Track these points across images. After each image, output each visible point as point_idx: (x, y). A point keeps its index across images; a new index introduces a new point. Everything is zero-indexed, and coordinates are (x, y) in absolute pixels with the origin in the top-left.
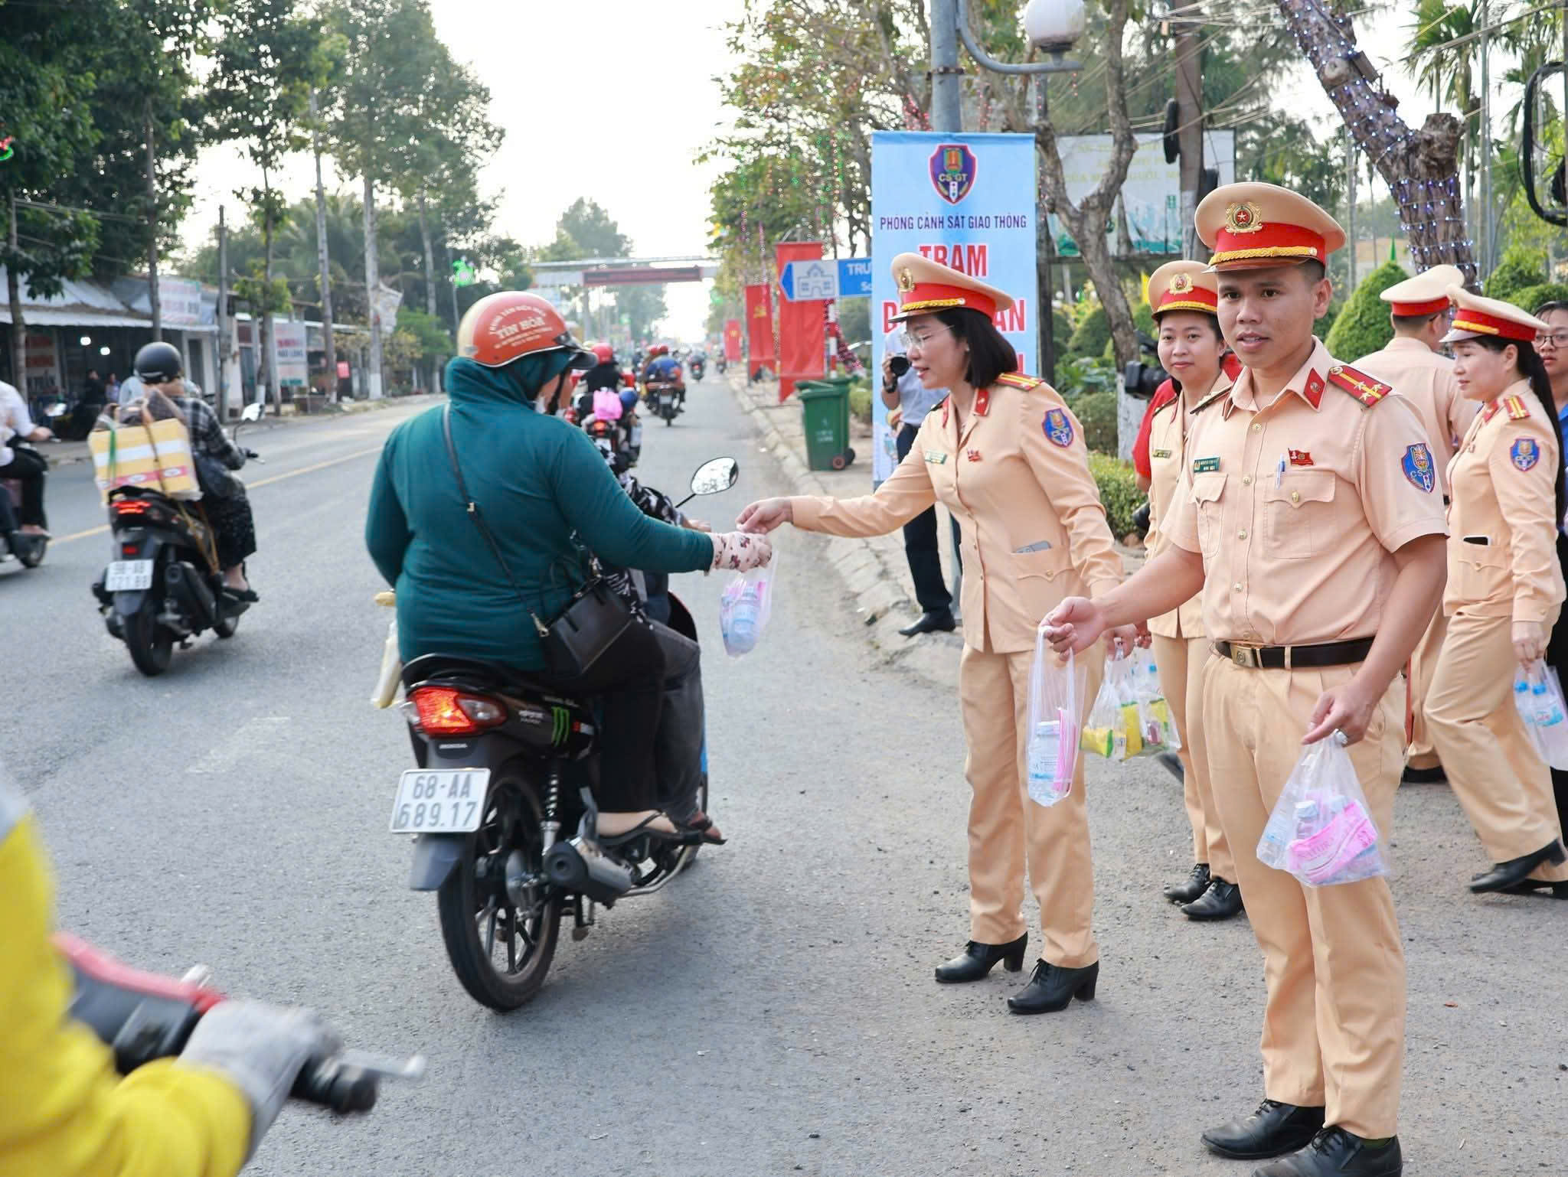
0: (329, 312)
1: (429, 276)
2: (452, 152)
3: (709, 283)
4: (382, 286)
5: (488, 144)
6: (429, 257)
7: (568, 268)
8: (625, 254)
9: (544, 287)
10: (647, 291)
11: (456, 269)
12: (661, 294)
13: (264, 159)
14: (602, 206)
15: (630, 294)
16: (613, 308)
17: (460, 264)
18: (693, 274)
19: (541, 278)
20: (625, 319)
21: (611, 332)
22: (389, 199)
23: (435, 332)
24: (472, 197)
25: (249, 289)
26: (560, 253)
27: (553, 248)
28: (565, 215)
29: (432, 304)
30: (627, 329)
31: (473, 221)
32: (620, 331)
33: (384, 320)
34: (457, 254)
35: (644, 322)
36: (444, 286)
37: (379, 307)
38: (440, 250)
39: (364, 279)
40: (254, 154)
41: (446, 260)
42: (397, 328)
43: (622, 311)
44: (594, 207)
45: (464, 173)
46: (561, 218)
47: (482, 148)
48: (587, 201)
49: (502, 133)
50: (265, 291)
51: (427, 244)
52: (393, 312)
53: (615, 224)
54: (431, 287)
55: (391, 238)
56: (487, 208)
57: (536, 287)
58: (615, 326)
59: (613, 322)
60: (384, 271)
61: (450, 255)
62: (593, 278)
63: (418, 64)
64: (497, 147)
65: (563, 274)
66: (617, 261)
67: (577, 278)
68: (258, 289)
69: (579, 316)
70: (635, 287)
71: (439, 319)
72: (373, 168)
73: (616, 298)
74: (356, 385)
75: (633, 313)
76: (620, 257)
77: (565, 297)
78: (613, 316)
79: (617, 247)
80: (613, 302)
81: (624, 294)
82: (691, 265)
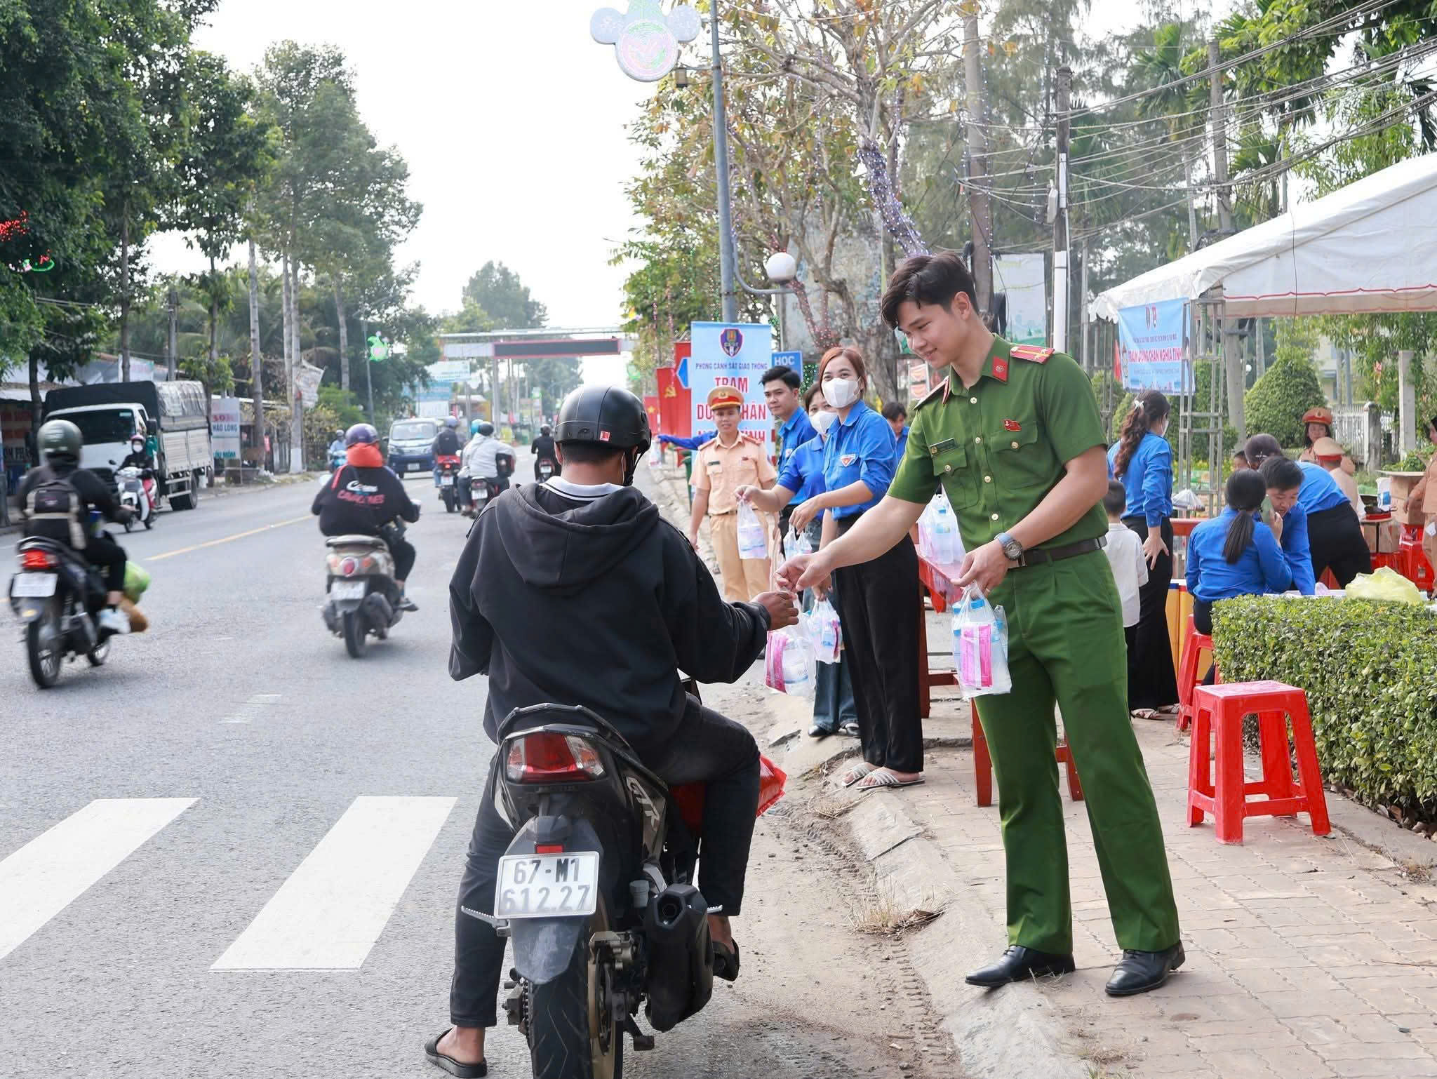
0: (260, 389)
1: (343, 351)
2: (369, 225)
3: (626, 356)
4: (304, 363)
5: (404, 219)
6: (343, 332)
7: (478, 340)
8: (537, 324)
9: (452, 359)
10: (560, 363)
11: (371, 344)
12: (576, 365)
13: (212, 248)
14: (512, 271)
15: (541, 367)
16: (522, 381)
17: (374, 339)
18: (610, 347)
19: (449, 350)
20: (537, 393)
21: (521, 406)
22: (309, 278)
23: (348, 408)
24: (387, 270)
25: (195, 366)
26: (468, 323)
27: (460, 317)
28: (472, 281)
29: (346, 378)
30: (538, 403)
31: (387, 294)
32: (531, 406)
33: (305, 396)
34: (372, 329)
36: (357, 362)
37: (301, 383)
38: (353, 325)
39: (282, 354)
40: (204, 246)
41: (359, 335)
42: (318, 404)
43: (533, 385)
44: (505, 273)
45: (381, 248)
46: (467, 284)
47: (398, 223)
48: (496, 266)
49: (419, 209)
50: (211, 370)
51: (342, 319)
52: (315, 388)
53: (527, 291)
54: (345, 362)
55: (307, 313)
56: (401, 283)
57: (444, 359)
58: (525, 401)
59: (522, 396)
60: (304, 347)
61: (365, 329)
62: (504, 350)
63: (344, 150)
64: (413, 223)
65: (474, 346)
66: (531, 332)
67: (487, 350)
68: (204, 367)
69: (486, 389)
70: (546, 359)
71: (353, 394)
72: (304, 251)
73: (525, 370)
74: (276, 459)
75: (545, 386)
76: (532, 327)
77: (473, 369)
78: (523, 388)
79: (529, 317)
80: (522, 375)
81: (534, 365)
82: (608, 337)
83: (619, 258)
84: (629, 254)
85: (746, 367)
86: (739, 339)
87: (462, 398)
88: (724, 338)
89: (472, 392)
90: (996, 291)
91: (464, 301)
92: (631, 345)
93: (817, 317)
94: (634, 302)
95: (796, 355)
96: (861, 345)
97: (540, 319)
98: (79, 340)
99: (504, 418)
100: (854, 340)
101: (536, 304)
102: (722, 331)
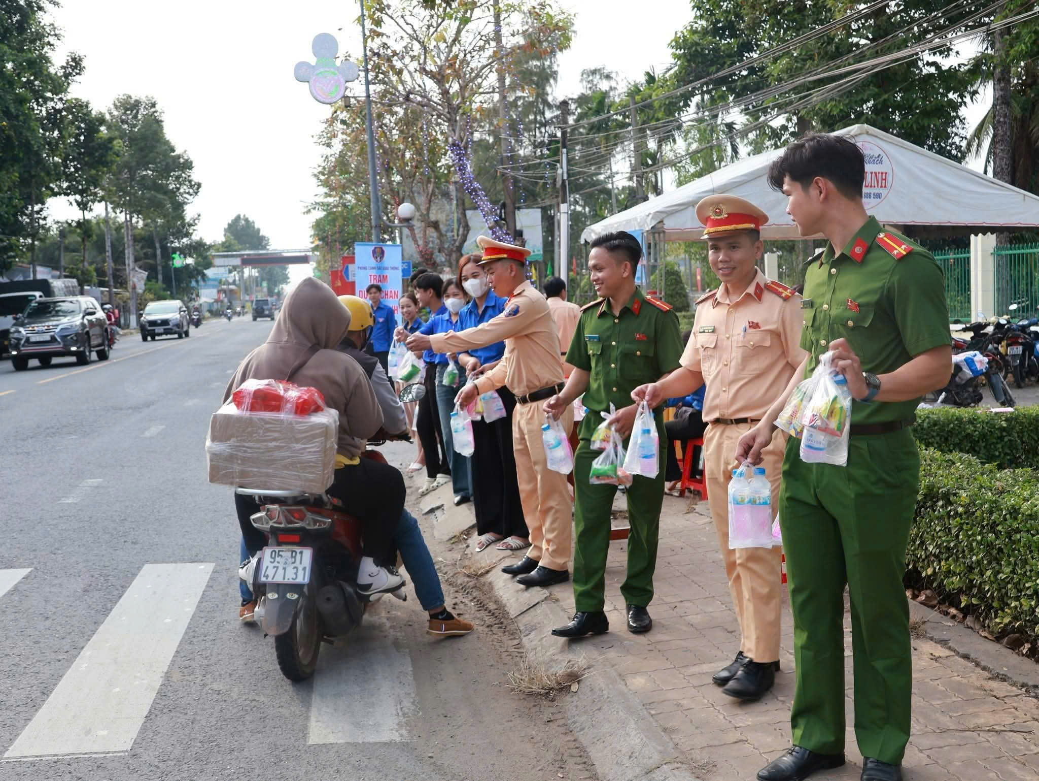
0: (112, 283)
1: (158, 262)
2: (173, 194)
3: (313, 265)
4: (137, 269)
5: (191, 191)
6: (159, 252)
7: (233, 256)
8: (264, 248)
9: (218, 266)
10: (277, 269)
11: (174, 258)
12: (285, 269)
13: (83, 206)
14: (251, 219)
15: (267, 269)
16: (257, 278)
17: (176, 256)
18: (304, 260)
19: (217, 261)
20: (265, 284)
22: (139, 222)
23: (162, 293)
24: (183, 218)
25: (75, 271)
26: (227, 247)
27: (223, 244)
28: (229, 225)
29: (160, 277)
30: (265, 290)
31: (183, 230)
32: (262, 291)
33: (138, 287)
34: (175, 250)
35: (276, 285)
36: (167, 268)
37: (135, 280)
38: (164, 248)
39: (124, 264)
40: (79, 204)
41: (168, 254)
42: (144, 291)
43: (263, 280)
44: (247, 220)
45: (179, 207)
46: (226, 226)
47: (188, 193)
48: (242, 217)
49: (199, 185)
50: (83, 273)
51: (157, 245)
52: (143, 282)
53: (259, 230)
54: (160, 268)
55: (139, 242)
56: (190, 225)
57: (214, 266)
58: (259, 288)
59: (257, 286)
60: (136, 260)
61: (170, 250)
62: (247, 262)
63: (157, 153)
64: (196, 193)
65: (230, 259)
66: (261, 252)
67: (237, 262)
68: (79, 272)
69: (237, 282)
70: (269, 266)
71: (164, 286)
72: (133, 207)
73: (258, 272)
74: (122, 321)
75: (269, 280)
76: (262, 249)
77: (230, 272)
78: (257, 282)
79: (260, 244)
80: (257, 274)
81: (263, 269)
82: (303, 254)
83: (309, 211)
84: (314, 208)
85: (386, 269)
86: (383, 252)
87: (224, 287)
88: (374, 252)
89: (229, 284)
90: (518, 228)
91: (225, 235)
92: (315, 259)
93: (421, 242)
94: (318, 235)
95: (409, 263)
97: (267, 245)
98: (5, 257)
99: (247, 298)
101: (263, 238)
102: (373, 248)
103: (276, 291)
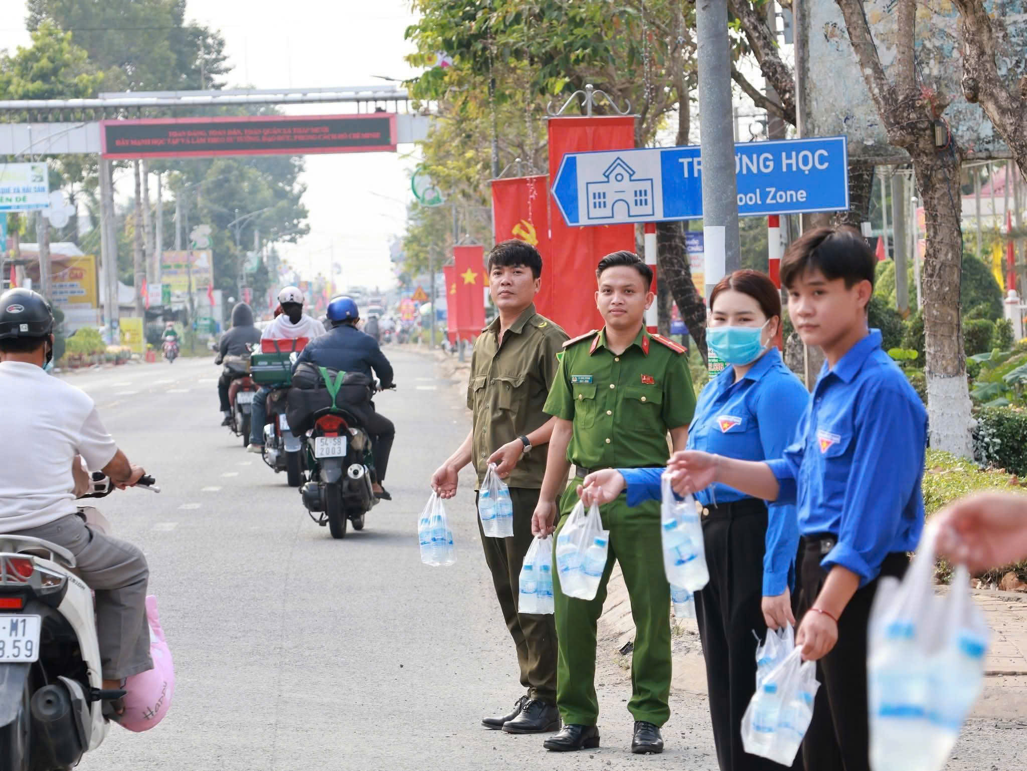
7: (66, 115)
12: (289, 173)
15: (211, 177)
16: (168, 210)
20: (202, 233)
21: (165, 268)
26: (43, 76)
27: (26, 61)
30: (204, 260)
32: (189, 268)
35: (247, 245)
43: (194, 220)
58: (177, 255)
59: (168, 244)
62: (126, 140)
65: (55, 127)
66: (188, 98)
67: (88, 139)
69: (85, 228)
70: (221, 161)
73: (174, 185)
75: (220, 221)
76: (189, 88)
77: (55, 182)
78: (169, 227)
79: (183, 66)
80: (168, 196)
81: (196, 177)
82: (368, 109)
87: (31, 248)
89: (53, 236)
91: (32, 25)
92: (422, 128)
93: (887, 56)
94: (443, 27)
95: (833, 147)
96: (1009, 120)
97: (211, 67)
99: (127, 296)
100: (991, 106)
101: (199, 33)
103: (251, 264)
